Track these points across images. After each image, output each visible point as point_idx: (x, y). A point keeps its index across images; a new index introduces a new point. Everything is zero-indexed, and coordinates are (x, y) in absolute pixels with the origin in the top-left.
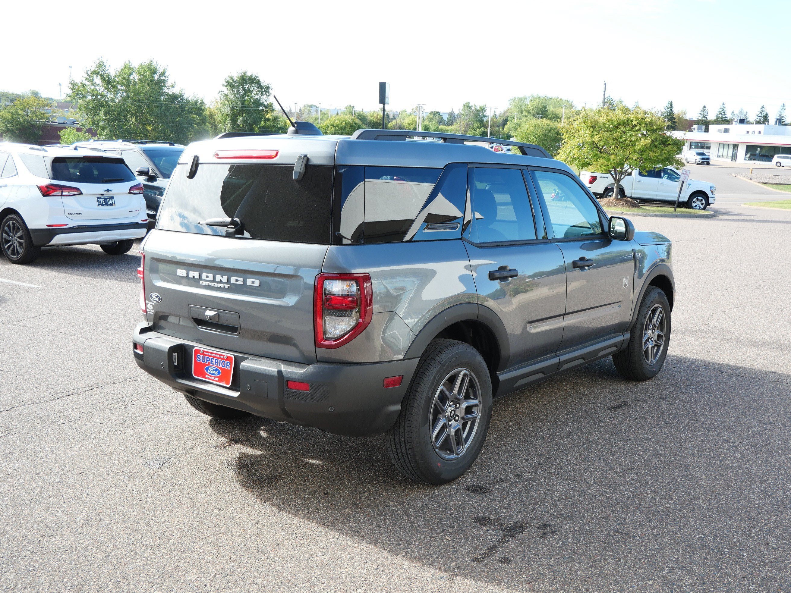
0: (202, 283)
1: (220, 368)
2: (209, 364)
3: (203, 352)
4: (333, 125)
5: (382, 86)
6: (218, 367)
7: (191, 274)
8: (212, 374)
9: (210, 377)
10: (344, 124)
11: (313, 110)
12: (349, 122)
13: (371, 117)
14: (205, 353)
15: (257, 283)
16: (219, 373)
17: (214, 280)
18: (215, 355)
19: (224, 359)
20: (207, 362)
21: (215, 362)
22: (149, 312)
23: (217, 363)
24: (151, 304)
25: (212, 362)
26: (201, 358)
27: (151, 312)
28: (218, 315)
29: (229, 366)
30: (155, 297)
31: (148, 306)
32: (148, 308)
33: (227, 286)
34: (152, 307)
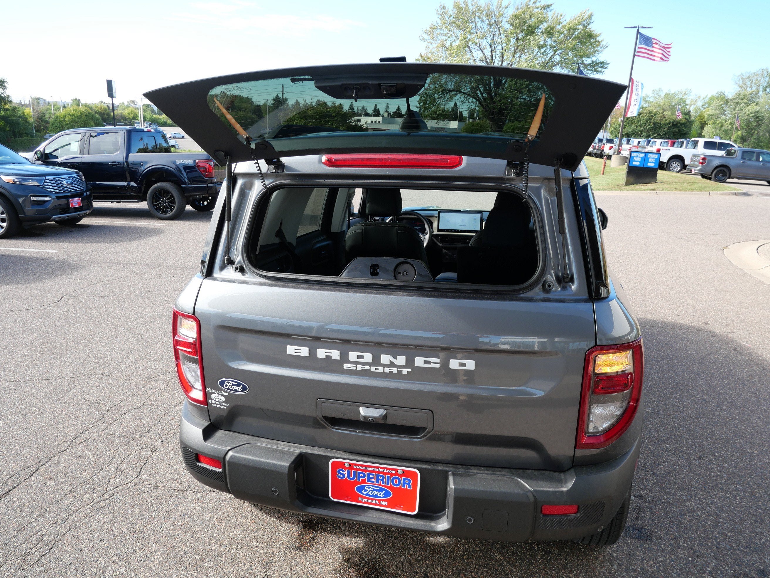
0: (346, 366)
1: (391, 488)
2: (364, 482)
3: (350, 464)
4: (69, 115)
5: (109, 83)
6: (385, 486)
7: (321, 353)
8: (372, 496)
9: (367, 500)
10: (79, 114)
11: (41, 102)
12: (83, 112)
13: (96, 108)
14: (355, 467)
15: (470, 365)
16: (387, 494)
17: (376, 362)
18: (377, 470)
19: (397, 474)
20: (359, 479)
21: (378, 480)
22: (216, 404)
23: (382, 480)
24: (220, 394)
25: (370, 480)
26: (345, 473)
27: (221, 405)
28: (387, 413)
29: (408, 484)
30: (233, 385)
31: (213, 396)
32: (212, 399)
33: (405, 371)
34: (223, 399)
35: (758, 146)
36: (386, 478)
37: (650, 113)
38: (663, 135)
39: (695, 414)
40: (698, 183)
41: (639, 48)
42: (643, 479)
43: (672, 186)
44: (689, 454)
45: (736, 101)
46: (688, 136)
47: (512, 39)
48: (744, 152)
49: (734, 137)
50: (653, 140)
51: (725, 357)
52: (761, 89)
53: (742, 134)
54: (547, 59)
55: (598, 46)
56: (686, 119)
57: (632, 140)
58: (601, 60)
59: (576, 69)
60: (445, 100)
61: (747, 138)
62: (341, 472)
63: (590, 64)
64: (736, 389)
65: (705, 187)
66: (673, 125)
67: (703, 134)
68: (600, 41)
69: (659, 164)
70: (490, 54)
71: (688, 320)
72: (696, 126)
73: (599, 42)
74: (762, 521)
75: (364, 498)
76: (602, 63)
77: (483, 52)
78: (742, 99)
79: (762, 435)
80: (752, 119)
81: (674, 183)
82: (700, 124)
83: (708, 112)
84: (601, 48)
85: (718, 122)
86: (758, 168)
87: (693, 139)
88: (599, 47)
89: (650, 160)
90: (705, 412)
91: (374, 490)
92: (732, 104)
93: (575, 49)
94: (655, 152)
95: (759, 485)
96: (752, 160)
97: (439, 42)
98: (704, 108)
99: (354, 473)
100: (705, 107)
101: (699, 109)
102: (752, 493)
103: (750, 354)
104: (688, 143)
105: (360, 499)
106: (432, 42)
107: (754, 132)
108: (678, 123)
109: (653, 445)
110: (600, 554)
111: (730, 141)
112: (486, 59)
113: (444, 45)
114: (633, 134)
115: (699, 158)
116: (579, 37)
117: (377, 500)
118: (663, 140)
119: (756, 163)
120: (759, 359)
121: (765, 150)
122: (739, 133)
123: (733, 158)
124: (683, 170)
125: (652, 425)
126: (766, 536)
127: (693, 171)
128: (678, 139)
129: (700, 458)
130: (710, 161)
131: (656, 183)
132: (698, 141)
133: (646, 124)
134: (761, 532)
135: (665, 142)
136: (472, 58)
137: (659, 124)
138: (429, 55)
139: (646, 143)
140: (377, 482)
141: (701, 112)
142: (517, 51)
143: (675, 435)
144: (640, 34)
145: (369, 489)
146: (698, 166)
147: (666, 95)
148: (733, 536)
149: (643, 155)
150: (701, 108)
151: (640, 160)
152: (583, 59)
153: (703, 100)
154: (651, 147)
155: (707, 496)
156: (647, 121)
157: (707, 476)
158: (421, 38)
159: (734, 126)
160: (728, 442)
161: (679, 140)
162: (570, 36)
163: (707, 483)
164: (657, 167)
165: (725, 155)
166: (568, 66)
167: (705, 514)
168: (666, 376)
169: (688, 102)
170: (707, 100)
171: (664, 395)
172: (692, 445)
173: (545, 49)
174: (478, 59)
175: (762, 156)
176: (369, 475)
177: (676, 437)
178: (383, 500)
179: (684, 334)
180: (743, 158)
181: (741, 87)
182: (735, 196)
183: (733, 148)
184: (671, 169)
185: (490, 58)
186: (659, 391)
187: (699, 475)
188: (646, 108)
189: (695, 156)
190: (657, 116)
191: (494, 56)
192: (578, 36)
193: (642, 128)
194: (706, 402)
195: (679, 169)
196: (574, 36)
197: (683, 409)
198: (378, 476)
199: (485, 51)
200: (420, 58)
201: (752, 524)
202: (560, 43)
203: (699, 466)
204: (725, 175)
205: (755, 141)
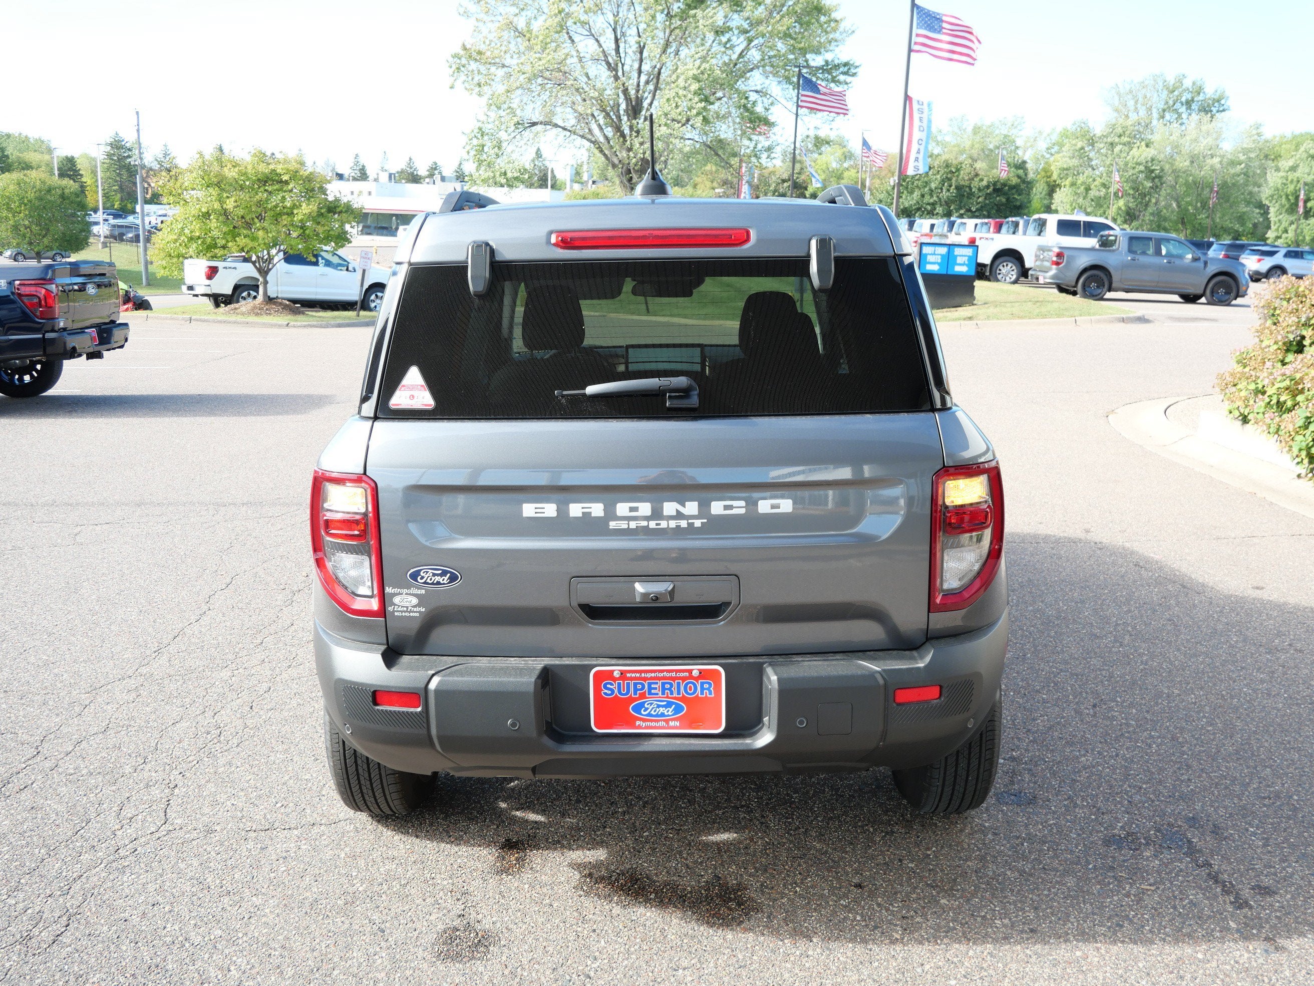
0: (613, 525)
1: (683, 699)
2: (643, 696)
3: (622, 673)
6: (675, 698)
7: (576, 510)
8: (657, 716)
9: (648, 724)
14: (628, 675)
15: (786, 506)
16: (678, 709)
17: (657, 514)
18: (662, 675)
19: (691, 677)
20: (635, 694)
21: (664, 689)
22: (402, 612)
23: (670, 689)
24: (410, 594)
25: (653, 691)
26: (615, 686)
27: (410, 612)
28: (674, 587)
29: (708, 689)
30: (434, 575)
31: (396, 600)
32: (395, 605)
33: (698, 523)
34: (415, 601)
35: (1159, 228)
36: (675, 685)
37: (947, 166)
38: (977, 210)
39: (1082, 654)
40: (1052, 302)
41: (917, 35)
42: (1013, 738)
43: (1004, 310)
44: (1077, 703)
45: (1109, 140)
46: (1026, 211)
47: (658, 15)
48: (1132, 239)
49: (1112, 211)
50: (959, 221)
51: (1122, 576)
52: (1155, 115)
53: (1125, 205)
54: (735, 57)
55: (834, 30)
56: (1019, 177)
57: (919, 222)
58: (844, 59)
59: (793, 76)
60: (522, 143)
61: (1138, 213)
62: (608, 686)
63: (821, 68)
64: (1142, 616)
65: (1066, 309)
66: (994, 190)
67: (1053, 207)
68: (838, 19)
69: (976, 268)
70: (613, 46)
71: (1058, 529)
72: (1039, 191)
73: (836, 21)
74: (1189, 767)
75: (644, 720)
76: (846, 64)
77: (597, 41)
78: (1120, 136)
79: (1183, 670)
80: (1142, 176)
81: (1008, 305)
82: (1046, 188)
83: (1060, 161)
84: (841, 33)
85: (1079, 182)
86: (1161, 268)
87: (1036, 216)
88: (838, 32)
89: (960, 260)
90: (1097, 650)
91: (659, 706)
92: (1102, 146)
93: (790, 36)
94: (967, 243)
95: (1182, 729)
96: (1148, 255)
97: (500, 18)
98: (1052, 155)
99: (628, 684)
100: (1053, 151)
101: (1043, 156)
102: (1173, 738)
103: (1160, 568)
104: (1027, 224)
105: (638, 723)
106: (486, 18)
107: (1150, 200)
108: (1004, 185)
109: (1023, 698)
110: (965, 826)
111: (1107, 218)
112: (606, 56)
113: (510, 26)
114: (918, 209)
115: (1051, 253)
116: (796, 12)
117: (664, 720)
118: (978, 221)
119: (1156, 260)
120: (1175, 575)
121: (1173, 235)
122: (1121, 203)
123: (1114, 251)
124: (1022, 279)
125: (1017, 673)
126: (1195, 783)
127: (1041, 281)
128: (1006, 218)
129: (1094, 706)
130: (1071, 258)
131: (973, 305)
132: (1046, 220)
133: (942, 189)
134: (1189, 780)
135: (982, 224)
136: (575, 54)
137: (967, 189)
138: (483, 48)
139: (946, 228)
140: (663, 693)
141: (1046, 163)
142: (671, 39)
143: (1054, 682)
144: (918, 7)
145: (651, 706)
146: (1050, 269)
147: (976, 130)
148: (1150, 787)
149: (943, 250)
150: (1045, 154)
151: (939, 261)
152: (808, 56)
153: (1048, 139)
154: (958, 234)
155: (1110, 749)
156: (943, 182)
157: (1107, 726)
158: (462, 10)
159: (1112, 190)
160: (1134, 683)
161: (1010, 219)
162: (778, 9)
163: (1107, 734)
164: (973, 273)
165: (1097, 247)
166: (777, 72)
167: (1108, 767)
168: (1031, 608)
169: (1019, 142)
170: (1055, 138)
171: (1030, 633)
172: (1081, 692)
173: (727, 36)
174: (588, 56)
175: (1165, 246)
176: (649, 684)
177: (1056, 684)
178: (672, 720)
179: (1053, 549)
180: (1130, 251)
181: (1117, 110)
182: (1122, 324)
183: (1111, 232)
184: (999, 277)
185: (613, 53)
186: (1022, 629)
187: (1096, 726)
188: (938, 155)
189: (1042, 249)
190: (962, 172)
191: (621, 50)
192: (793, 9)
193: (935, 198)
194: (1097, 637)
195: (1014, 277)
196: (785, 9)
197: (1062, 649)
198: (663, 684)
199: (602, 40)
200: (462, 53)
201: (1175, 772)
202: (759, 22)
203: (1094, 715)
204: (1100, 285)
205: (1152, 218)
